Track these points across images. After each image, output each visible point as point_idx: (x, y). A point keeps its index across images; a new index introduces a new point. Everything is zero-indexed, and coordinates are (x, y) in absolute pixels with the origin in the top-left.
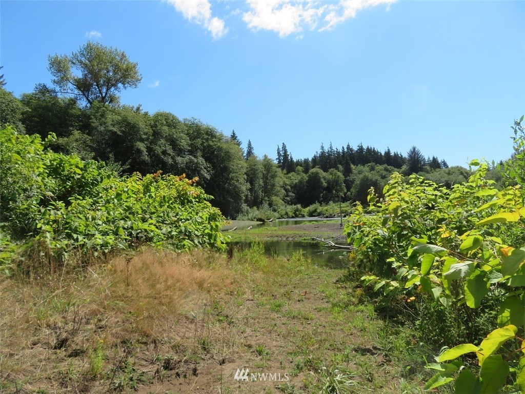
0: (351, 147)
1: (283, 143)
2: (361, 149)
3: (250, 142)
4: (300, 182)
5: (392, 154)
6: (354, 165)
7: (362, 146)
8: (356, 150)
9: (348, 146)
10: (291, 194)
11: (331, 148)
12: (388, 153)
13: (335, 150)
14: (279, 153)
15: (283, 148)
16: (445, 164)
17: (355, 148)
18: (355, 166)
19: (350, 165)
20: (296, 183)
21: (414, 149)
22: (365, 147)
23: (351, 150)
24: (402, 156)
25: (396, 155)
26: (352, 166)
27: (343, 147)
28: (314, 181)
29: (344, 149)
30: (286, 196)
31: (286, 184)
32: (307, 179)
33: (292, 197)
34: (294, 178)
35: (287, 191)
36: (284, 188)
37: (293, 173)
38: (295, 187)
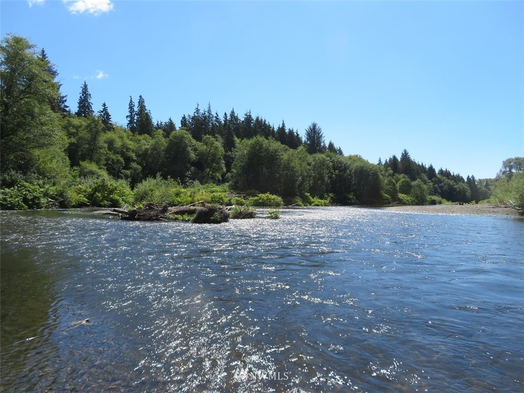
0: (236, 115)
1: (141, 96)
2: (248, 118)
3: (86, 86)
4: (154, 148)
5: (287, 131)
6: (238, 138)
7: (250, 116)
8: (243, 119)
9: (233, 112)
10: (134, 165)
11: (209, 111)
12: (282, 129)
13: (215, 115)
14: (131, 108)
15: (139, 102)
16: (341, 152)
17: (242, 118)
18: (240, 139)
19: (233, 136)
20: (147, 150)
21: (314, 126)
22: (254, 117)
23: (236, 119)
24: (298, 135)
25: (291, 132)
26: (237, 140)
27: (225, 114)
28: (177, 149)
29: (226, 117)
30: (125, 168)
31: (128, 149)
32: (166, 145)
33: (135, 169)
34: (146, 143)
35: (128, 160)
36: (123, 154)
37: (146, 135)
38: (143, 156)
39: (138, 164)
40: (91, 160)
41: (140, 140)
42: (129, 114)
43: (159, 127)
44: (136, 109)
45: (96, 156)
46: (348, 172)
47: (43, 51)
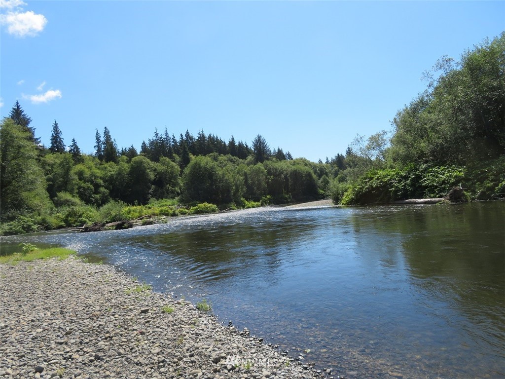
0: (190, 135)
1: (105, 128)
2: (202, 137)
3: (56, 124)
4: (119, 173)
5: (237, 144)
6: (194, 155)
7: (203, 134)
8: (197, 138)
9: (187, 133)
10: (102, 189)
11: (166, 134)
12: (232, 143)
13: (172, 137)
14: (98, 139)
15: (105, 133)
16: (290, 157)
17: (196, 137)
18: (195, 156)
19: (188, 154)
20: (112, 176)
21: (259, 137)
22: (207, 135)
23: (191, 138)
24: (247, 146)
25: (241, 145)
26: (191, 156)
27: (181, 135)
28: (138, 171)
29: (182, 137)
30: (95, 193)
31: (96, 177)
32: (128, 170)
33: (104, 194)
34: (112, 169)
35: (97, 186)
36: (92, 182)
37: (111, 162)
38: (110, 181)
39: (106, 188)
40: (66, 190)
41: (106, 168)
42: (96, 144)
43: (123, 153)
44: (102, 139)
45: (69, 187)
46: (283, 176)
47: (17, 103)
